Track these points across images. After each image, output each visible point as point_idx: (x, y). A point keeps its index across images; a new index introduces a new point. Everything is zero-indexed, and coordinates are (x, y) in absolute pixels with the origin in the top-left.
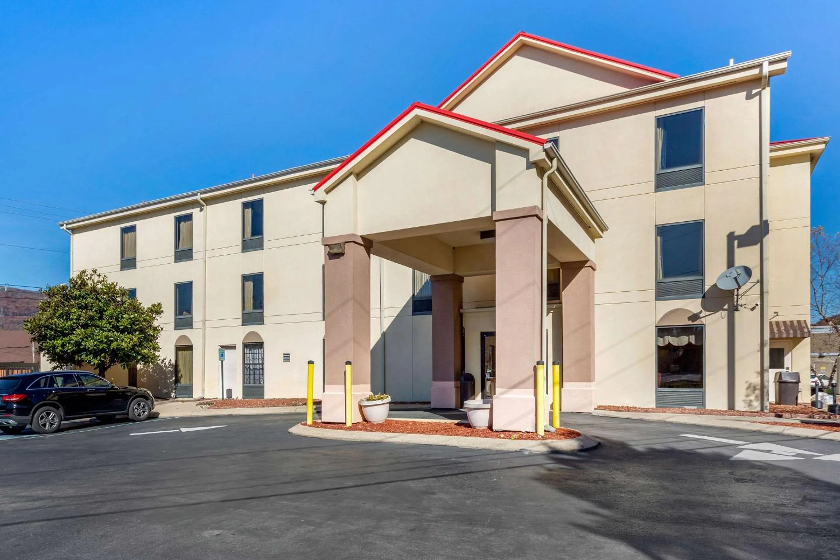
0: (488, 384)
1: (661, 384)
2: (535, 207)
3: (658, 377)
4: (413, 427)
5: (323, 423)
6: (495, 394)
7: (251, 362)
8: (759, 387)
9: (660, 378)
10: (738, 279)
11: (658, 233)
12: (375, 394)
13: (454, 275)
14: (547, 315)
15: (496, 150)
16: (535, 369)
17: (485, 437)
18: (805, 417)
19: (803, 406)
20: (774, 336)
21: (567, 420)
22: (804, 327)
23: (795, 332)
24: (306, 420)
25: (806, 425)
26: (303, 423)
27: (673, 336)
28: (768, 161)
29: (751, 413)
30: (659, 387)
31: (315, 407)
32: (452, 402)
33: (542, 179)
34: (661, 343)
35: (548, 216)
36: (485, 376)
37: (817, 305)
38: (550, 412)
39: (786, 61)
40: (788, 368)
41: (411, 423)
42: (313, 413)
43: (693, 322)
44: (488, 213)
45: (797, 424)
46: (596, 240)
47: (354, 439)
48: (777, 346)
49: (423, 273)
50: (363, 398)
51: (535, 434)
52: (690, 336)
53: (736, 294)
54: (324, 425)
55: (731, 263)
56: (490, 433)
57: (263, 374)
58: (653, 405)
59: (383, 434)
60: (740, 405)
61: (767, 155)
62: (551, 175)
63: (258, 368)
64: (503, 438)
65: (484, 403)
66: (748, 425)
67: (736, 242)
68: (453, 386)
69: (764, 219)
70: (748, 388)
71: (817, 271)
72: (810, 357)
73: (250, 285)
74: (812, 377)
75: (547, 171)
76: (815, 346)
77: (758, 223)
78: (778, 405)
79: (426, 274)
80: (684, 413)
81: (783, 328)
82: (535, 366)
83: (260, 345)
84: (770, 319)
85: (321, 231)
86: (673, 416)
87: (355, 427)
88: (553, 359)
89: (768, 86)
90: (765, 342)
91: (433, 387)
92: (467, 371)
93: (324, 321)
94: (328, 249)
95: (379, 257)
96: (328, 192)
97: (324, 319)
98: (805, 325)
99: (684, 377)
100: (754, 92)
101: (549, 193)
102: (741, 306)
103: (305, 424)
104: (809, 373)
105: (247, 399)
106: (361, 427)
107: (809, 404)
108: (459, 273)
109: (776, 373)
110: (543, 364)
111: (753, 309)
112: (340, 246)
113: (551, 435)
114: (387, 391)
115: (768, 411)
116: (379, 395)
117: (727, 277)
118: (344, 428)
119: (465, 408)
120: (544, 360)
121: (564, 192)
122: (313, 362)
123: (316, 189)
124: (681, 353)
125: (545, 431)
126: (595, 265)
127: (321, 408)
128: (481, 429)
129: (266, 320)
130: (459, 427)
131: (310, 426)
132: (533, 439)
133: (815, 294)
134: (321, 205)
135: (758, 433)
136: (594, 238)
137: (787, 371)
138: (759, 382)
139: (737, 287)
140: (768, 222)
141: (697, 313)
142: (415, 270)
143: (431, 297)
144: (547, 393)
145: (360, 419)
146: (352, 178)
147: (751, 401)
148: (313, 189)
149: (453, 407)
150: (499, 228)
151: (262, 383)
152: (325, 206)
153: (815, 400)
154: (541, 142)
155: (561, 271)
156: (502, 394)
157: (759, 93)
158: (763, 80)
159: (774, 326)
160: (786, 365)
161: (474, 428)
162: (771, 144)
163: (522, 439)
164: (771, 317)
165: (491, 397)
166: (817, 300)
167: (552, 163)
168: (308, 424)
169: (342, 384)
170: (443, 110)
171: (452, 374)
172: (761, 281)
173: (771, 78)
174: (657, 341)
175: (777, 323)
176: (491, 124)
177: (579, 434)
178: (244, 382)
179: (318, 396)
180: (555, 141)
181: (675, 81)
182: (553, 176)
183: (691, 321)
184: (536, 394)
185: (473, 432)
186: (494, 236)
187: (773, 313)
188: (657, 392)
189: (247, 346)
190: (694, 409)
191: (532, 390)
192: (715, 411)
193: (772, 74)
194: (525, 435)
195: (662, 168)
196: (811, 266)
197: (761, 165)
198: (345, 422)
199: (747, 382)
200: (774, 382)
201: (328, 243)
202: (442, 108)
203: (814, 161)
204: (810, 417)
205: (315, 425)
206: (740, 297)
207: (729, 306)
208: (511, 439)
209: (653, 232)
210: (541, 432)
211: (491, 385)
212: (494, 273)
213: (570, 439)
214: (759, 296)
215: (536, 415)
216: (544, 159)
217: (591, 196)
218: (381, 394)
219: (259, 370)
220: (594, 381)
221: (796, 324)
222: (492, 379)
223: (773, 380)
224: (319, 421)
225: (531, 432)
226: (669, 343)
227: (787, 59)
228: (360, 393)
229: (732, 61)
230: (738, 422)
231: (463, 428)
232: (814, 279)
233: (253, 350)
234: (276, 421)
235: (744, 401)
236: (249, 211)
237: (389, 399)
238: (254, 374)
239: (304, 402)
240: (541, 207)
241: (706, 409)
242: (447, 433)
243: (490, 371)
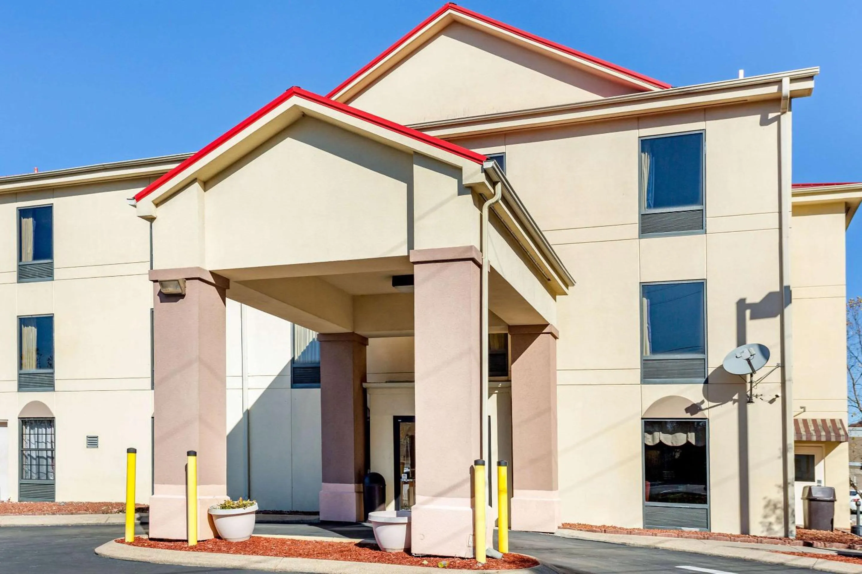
0: (405, 488)
1: (650, 497)
2: (471, 248)
3: (646, 486)
4: (292, 547)
5: (151, 539)
6: (414, 504)
7: (33, 447)
8: (781, 505)
9: (649, 487)
10: (751, 361)
11: (643, 293)
12: (234, 499)
13: (353, 333)
14: (489, 397)
15: (414, 165)
16: (472, 471)
17: (400, 564)
18: (842, 548)
19: (840, 532)
20: (801, 438)
21: (519, 542)
22: (840, 429)
23: (828, 433)
24: (124, 534)
25: (844, 558)
26: (120, 539)
27: (665, 432)
28: (790, 209)
29: (773, 540)
30: (646, 500)
31: (138, 515)
32: (352, 514)
33: (481, 209)
34: (649, 442)
35: (489, 262)
36: (401, 478)
37: (857, 400)
38: (494, 530)
39: (813, 80)
40: (819, 482)
41: (289, 543)
42: (136, 525)
43: (692, 415)
44: (403, 252)
45: (833, 556)
46: (557, 297)
47: (200, 564)
48: (805, 451)
49: (308, 330)
50: (215, 504)
51: (473, 561)
52: (689, 434)
53: (748, 380)
54: (152, 542)
55: (741, 340)
56: (408, 558)
57: (53, 465)
58: (639, 525)
59: (247, 557)
60: (756, 529)
61: (789, 201)
62: (494, 205)
63: (46, 457)
64: (427, 566)
65: (398, 515)
66: (768, 556)
67: (748, 313)
68: (354, 491)
69: (785, 284)
70: (766, 506)
71: (856, 355)
72: (848, 467)
73: (31, 333)
74: (852, 494)
75: (488, 200)
76: (855, 453)
77: (777, 289)
78: (807, 530)
79: (311, 331)
80: (682, 537)
81: (812, 428)
82: (472, 466)
83: (50, 422)
84: (794, 416)
85: (149, 259)
86: (667, 541)
87: (202, 546)
88: (499, 457)
89: (790, 110)
90: (788, 447)
91: (321, 491)
92: (373, 470)
93: (153, 391)
94: (159, 287)
95: (240, 304)
96: (158, 204)
97: (153, 388)
98: (841, 426)
99: (682, 488)
100: (771, 116)
101: (490, 229)
102: (756, 396)
103: (123, 542)
104: (848, 489)
105: (25, 502)
106: (211, 547)
107: (848, 529)
108: (361, 332)
109: (805, 488)
110: (483, 464)
111: (772, 401)
112: (178, 282)
113: (496, 562)
114: (253, 495)
115: (794, 538)
116: (241, 501)
117: (737, 357)
118: (185, 548)
119: (370, 522)
120: (486, 458)
121: (513, 230)
122: (136, 450)
123: (138, 197)
124: (677, 455)
125: (487, 557)
126: (558, 332)
127: (148, 517)
128: (393, 552)
129: (58, 384)
130: (361, 549)
131: (130, 544)
132: (470, 568)
133: (854, 385)
134: (149, 223)
135: (782, 567)
136: (556, 295)
137: (818, 486)
138: (782, 499)
139: (751, 371)
140: (791, 288)
141: (698, 403)
142: (296, 325)
143: (319, 363)
144: (490, 504)
145: (210, 535)
146: (196, 186)
147: (770, 524)
148: (134, 198)
149: (353, 519)
150: (419, 272)
151: (51, 478)
152: (153, 224)
153: (856, 524)
154: (478, 159)
155: (509, 336)
156: (423, 504)
157: (778, 119)
158: (783, 102)
159: (801, 425)
160: (817, 478)
161: (385, 550)
162: (794, 186)
163: (454, 567)
164: (796, 414)
165: (408, 507)
166: (857, 394)
167: (494, 189)
168: (126, 541)
169: (182, 484)
170: (334, 102)
171: (351, 473)
172: (783, 366)
173: (792, 100)
174: (644, 437)
175: (805, 421)
176: (404, 127)
177: (535, 563)
178: (21, 477)
179: (143, 502)
180: (500, 159)
181: (665, 92)
182: (496, 207)
183: (689, 414)
184: (473, 506)
185: (382, 557)
186: (412, 283)
187: (799, 407)
188: (645, 507)
189: (24, 422)
190: (696, 532)
191: (469, 500)
192: (724, 535)
193: (794, 95)
194: (459, 561)
195: (649, 206)
196: (848, 348)
197: (780, 212)
198: (186, 539)
199: (765, 498)
200: (802, 499)
201: (159, 279)
202: (333, 99)
203: (850, 212)
204: (849, 548)
205: (138, 542)
206: (754, 384)
207: (739, 396)
208: (438, 566)
209: (636, 291)
210: (482, 559)
211: (409, 491)
212: (413, 335)
213: (523, 569)
214: (780, 384)
215: (474, 535)
216: (483, 183)
217: (551, 238)
218: (243, 500)
219: (47, 459)
220: (557, 489)
221: (829, 424)
222: (412, 482)
223: (801, 496)
224: (145, 537)
225: (468, 559)
226: (661, 442)
227: (814, 77)
228: (211, 497)
229: (741, 72)
230: (755, 551)
231: (368, 551)
232: (853, 366)
233: (36, 429)
234: (75, 536)
235: (761, 523)
236: (29, 223)
237: (255, 507)
238: (38, 465)
239: (121, 508)
240: (479, 249)
241: (712, 531)
242: (344, 557)
243: (409, 470)
